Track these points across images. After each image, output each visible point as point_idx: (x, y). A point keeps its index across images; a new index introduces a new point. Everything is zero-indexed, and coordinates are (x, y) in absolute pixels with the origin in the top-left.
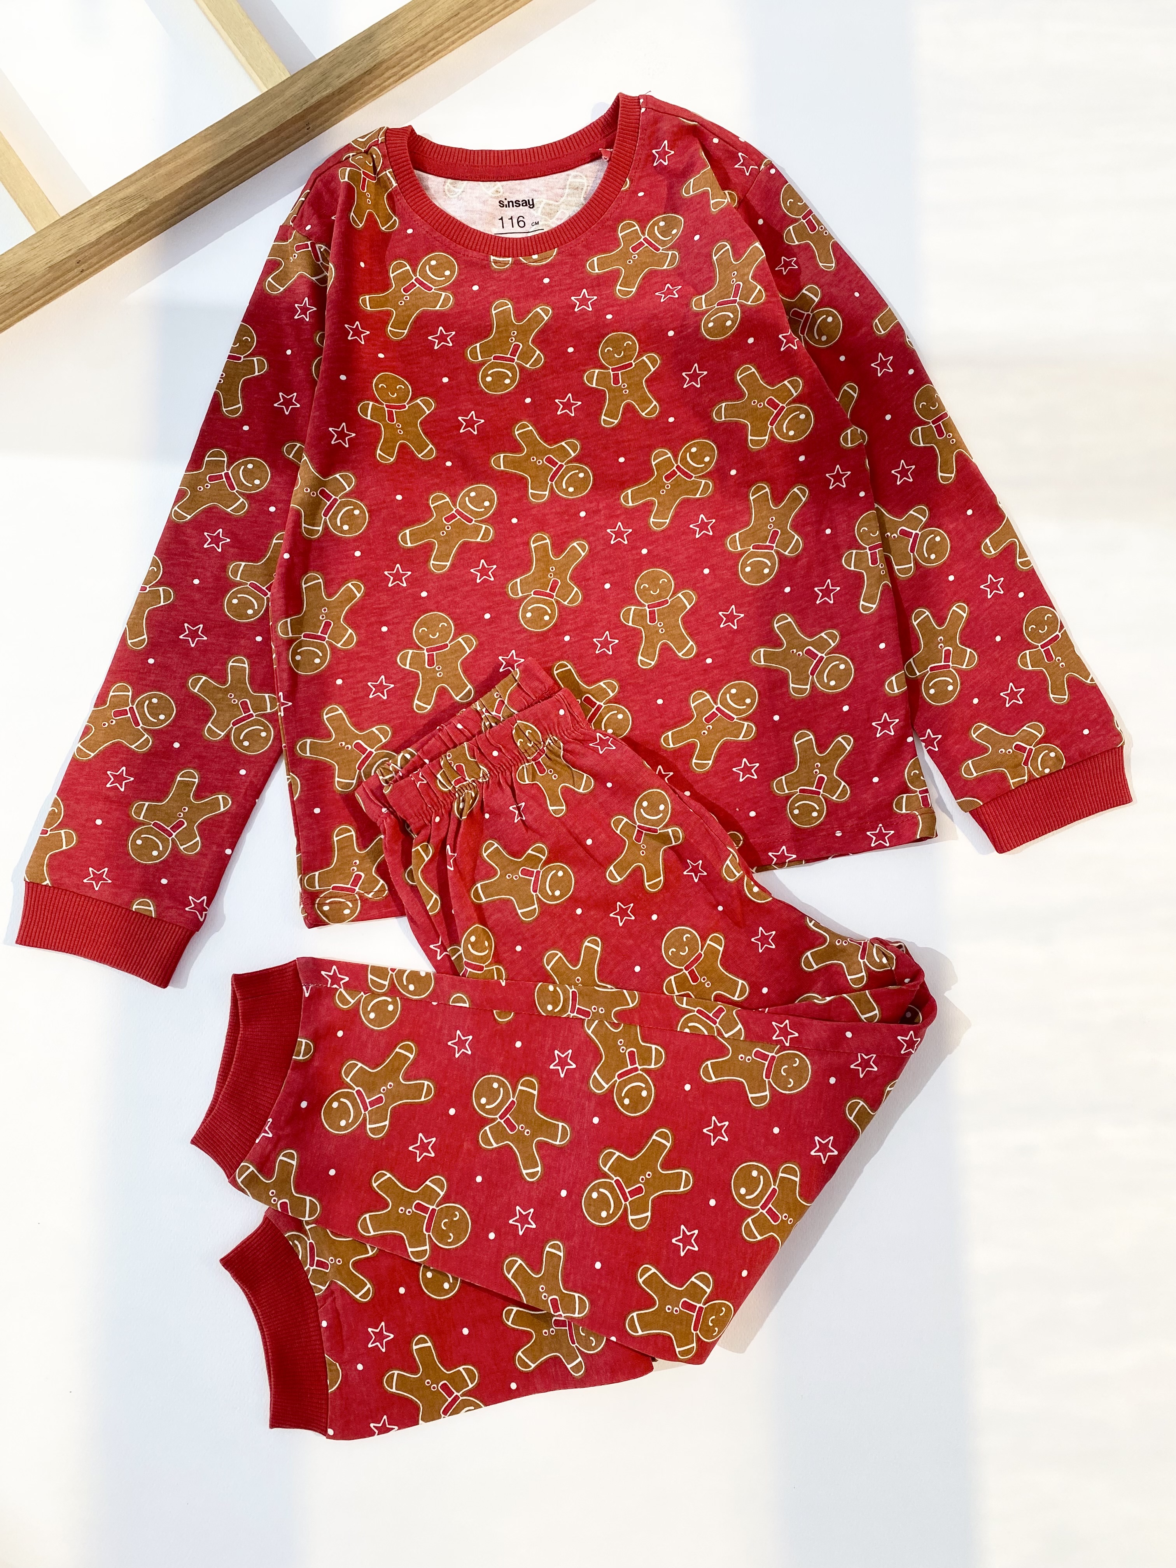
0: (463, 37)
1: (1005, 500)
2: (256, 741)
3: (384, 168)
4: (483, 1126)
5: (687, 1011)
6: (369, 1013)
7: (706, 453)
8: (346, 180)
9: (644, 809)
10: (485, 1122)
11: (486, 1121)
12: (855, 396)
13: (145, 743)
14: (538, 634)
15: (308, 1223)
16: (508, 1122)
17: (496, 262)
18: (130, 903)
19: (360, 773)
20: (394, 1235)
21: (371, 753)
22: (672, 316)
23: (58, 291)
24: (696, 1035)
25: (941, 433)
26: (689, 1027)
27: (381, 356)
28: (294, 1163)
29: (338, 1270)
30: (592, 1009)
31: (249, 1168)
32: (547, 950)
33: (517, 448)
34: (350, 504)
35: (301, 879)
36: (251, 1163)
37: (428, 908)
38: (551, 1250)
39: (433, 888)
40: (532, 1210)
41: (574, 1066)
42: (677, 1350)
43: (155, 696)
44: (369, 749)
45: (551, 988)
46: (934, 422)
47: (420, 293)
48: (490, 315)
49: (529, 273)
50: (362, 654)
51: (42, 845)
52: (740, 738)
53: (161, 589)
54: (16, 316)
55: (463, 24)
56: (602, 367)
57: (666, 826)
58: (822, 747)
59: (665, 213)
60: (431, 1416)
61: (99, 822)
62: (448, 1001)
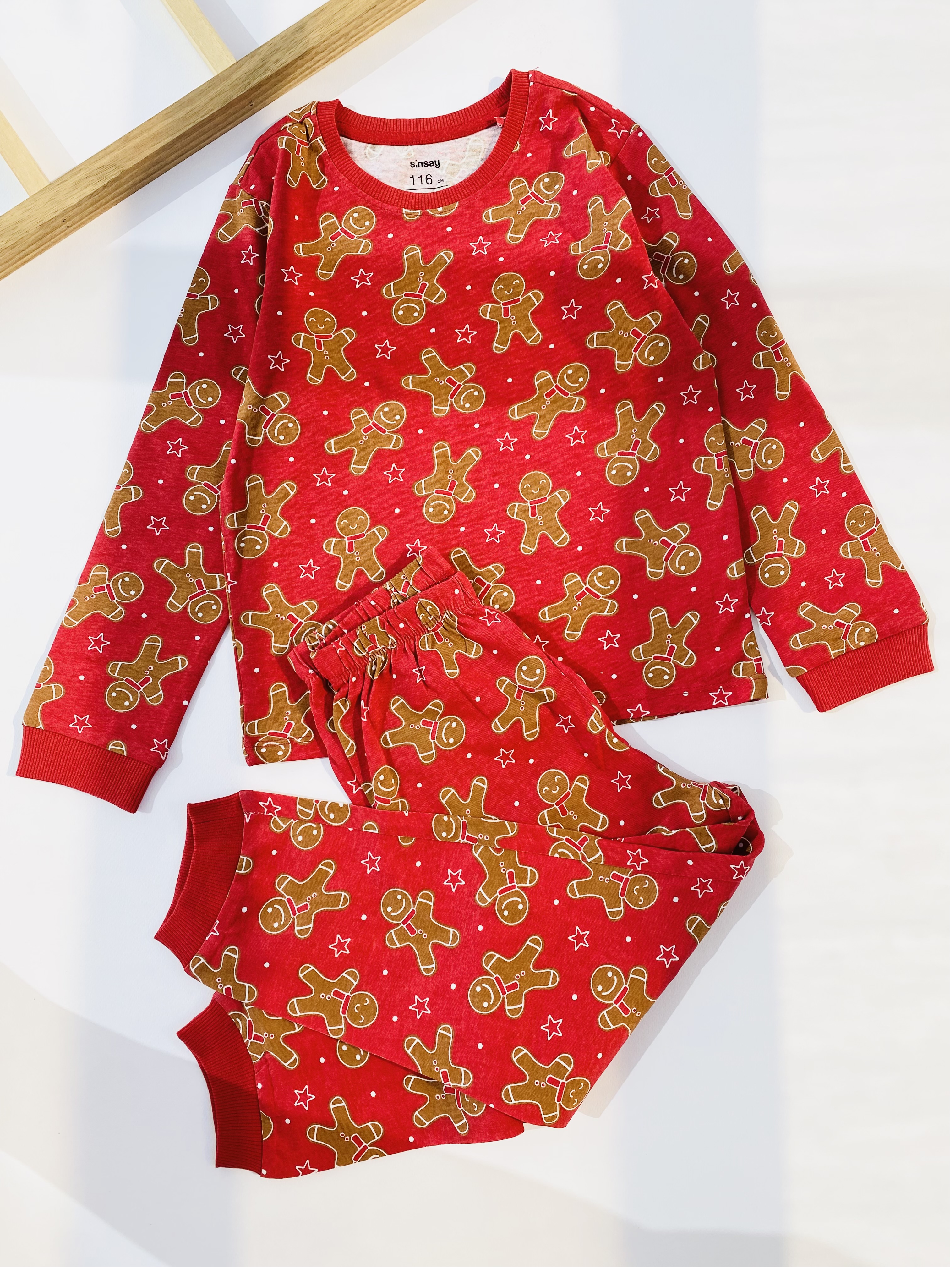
0: (379, 25)
1: (832, 415)
2: (209, 613)
3: (315, 136)
4: (389, 930)
5: (556, 840)
6: (298, 836)
7: (581, 374)
8: (284, 147)
9: (524, 672)
10: (391, 926)
12: (707, 325)
13: (119, 614)
14: (438, 526)
15: (247, 1005)
16: (409, 927)
17: (407, 214)
18: (107, 744)
19: (292, 639)
20: (316, 1016)
21: (301, 623)
22: (553, 259)
23: (48, 243)
24: (564, 859)
25: (778, 358)
26: (559, 853)
27: (312, 294)
28: (236, 957)
29: (271, 1043)
30: (479, 837)
31: (200, 960)
32: (442, 787)
33: (424, 371)
34: (286, 418)
35: (243, 727)
36: (202, 956)
37: (346, 751)
38: (442, 1032)
39: (350, 736)
40: (427, 999)
41: (463, 883)
42: (543, 1116)
43: (127, 576)
44: (300, 620)
45: (446, 818)
46: (773, 349)
47: (345, 241)
48: (401, 259)
49: (435, 223)
50: (295, 542)
51: (36, 698)
52: (605, 613)
53: (132, 487)
54: (15, 265)
55: (380, 15)
56: (495, 302)
57: (541, 687)
58: (673, 622)
59: (549, 171)
60: (345, 1162)
61: (82, 678)
62: (362, 828)
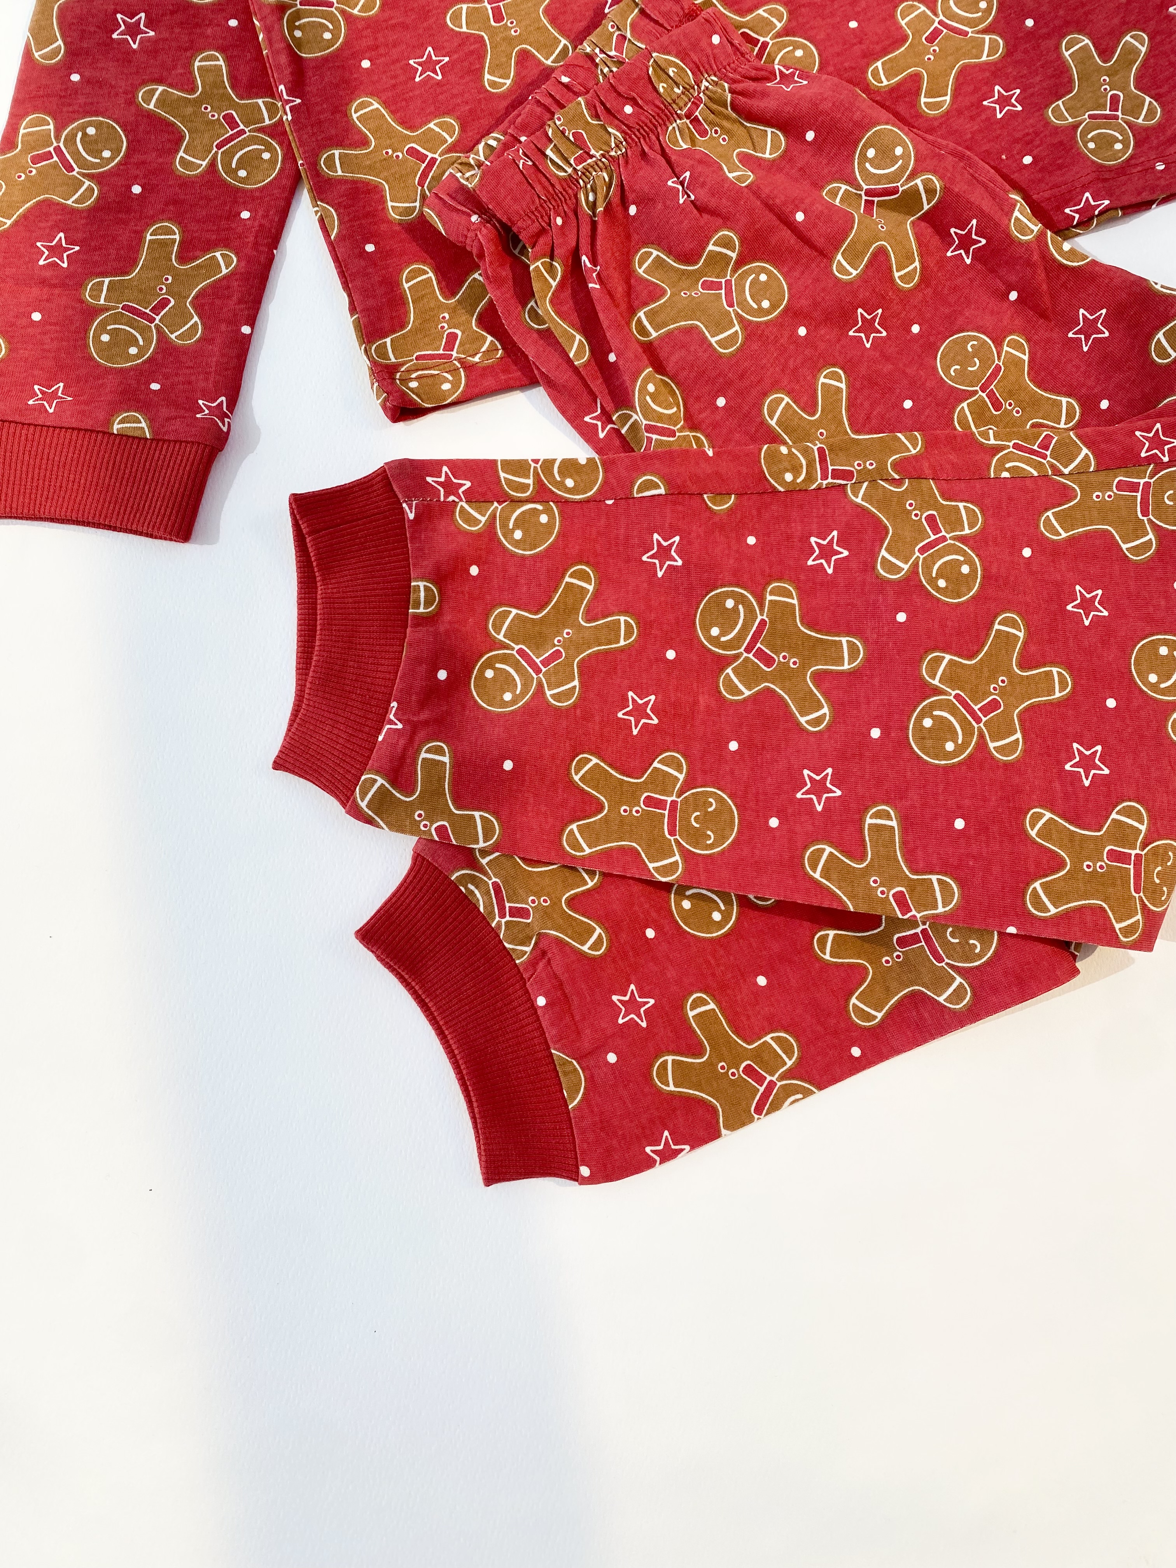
2: (257, 168)
4: (722, 669)
5: (996, 449)
6: (513, 531)
9: (871, 161)
10: (723, 662)
11: (726, 660)
13: (88, 194)
15: (484, 852)
16: (760, 654)
18: (109, 422)
19: (423, 191)
20: (622, 849)
21: (433, 160)
24: (1019, 478)
26: (1007, 470)
28: (446, 759)
29: (545, 914)
30: (855, 466)
31: (375, 781)
32: (765, 394)
35: (366, 350)
36: (378, 772)
37: (571, 355)
38: (874, 821)
39: (573, 326)
40: (829, 771)
41: (846, 553)
42: (1117, 926)
43: (90, 124)
44: (430, 155)
45: (784, 450)
50: (393, 22)
52: (984, 58)
57: (913, 176)
58: (1105, 53)
60: (739, 1121)
61: (36, 316)
62: (631, 492)
